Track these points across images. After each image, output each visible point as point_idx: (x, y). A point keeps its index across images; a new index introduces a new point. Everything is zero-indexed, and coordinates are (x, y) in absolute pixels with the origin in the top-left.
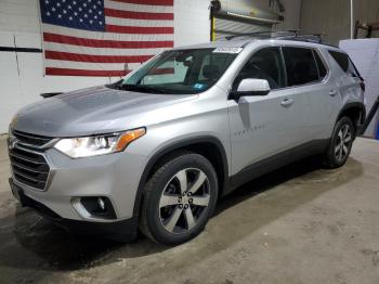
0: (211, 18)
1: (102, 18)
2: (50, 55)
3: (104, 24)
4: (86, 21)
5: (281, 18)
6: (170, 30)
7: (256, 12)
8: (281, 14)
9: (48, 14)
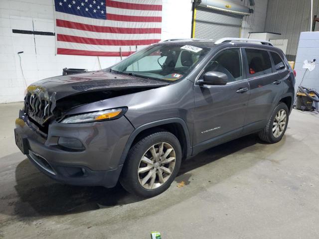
0: (193, 10)
1: (103, 8)
2: (62, 38)
3: (105, 13)
4: (91, 10)
5: (251, 11)
6: (159, 19)
7: (231, 5)
8: (251, 7)
9: (61, 4)
